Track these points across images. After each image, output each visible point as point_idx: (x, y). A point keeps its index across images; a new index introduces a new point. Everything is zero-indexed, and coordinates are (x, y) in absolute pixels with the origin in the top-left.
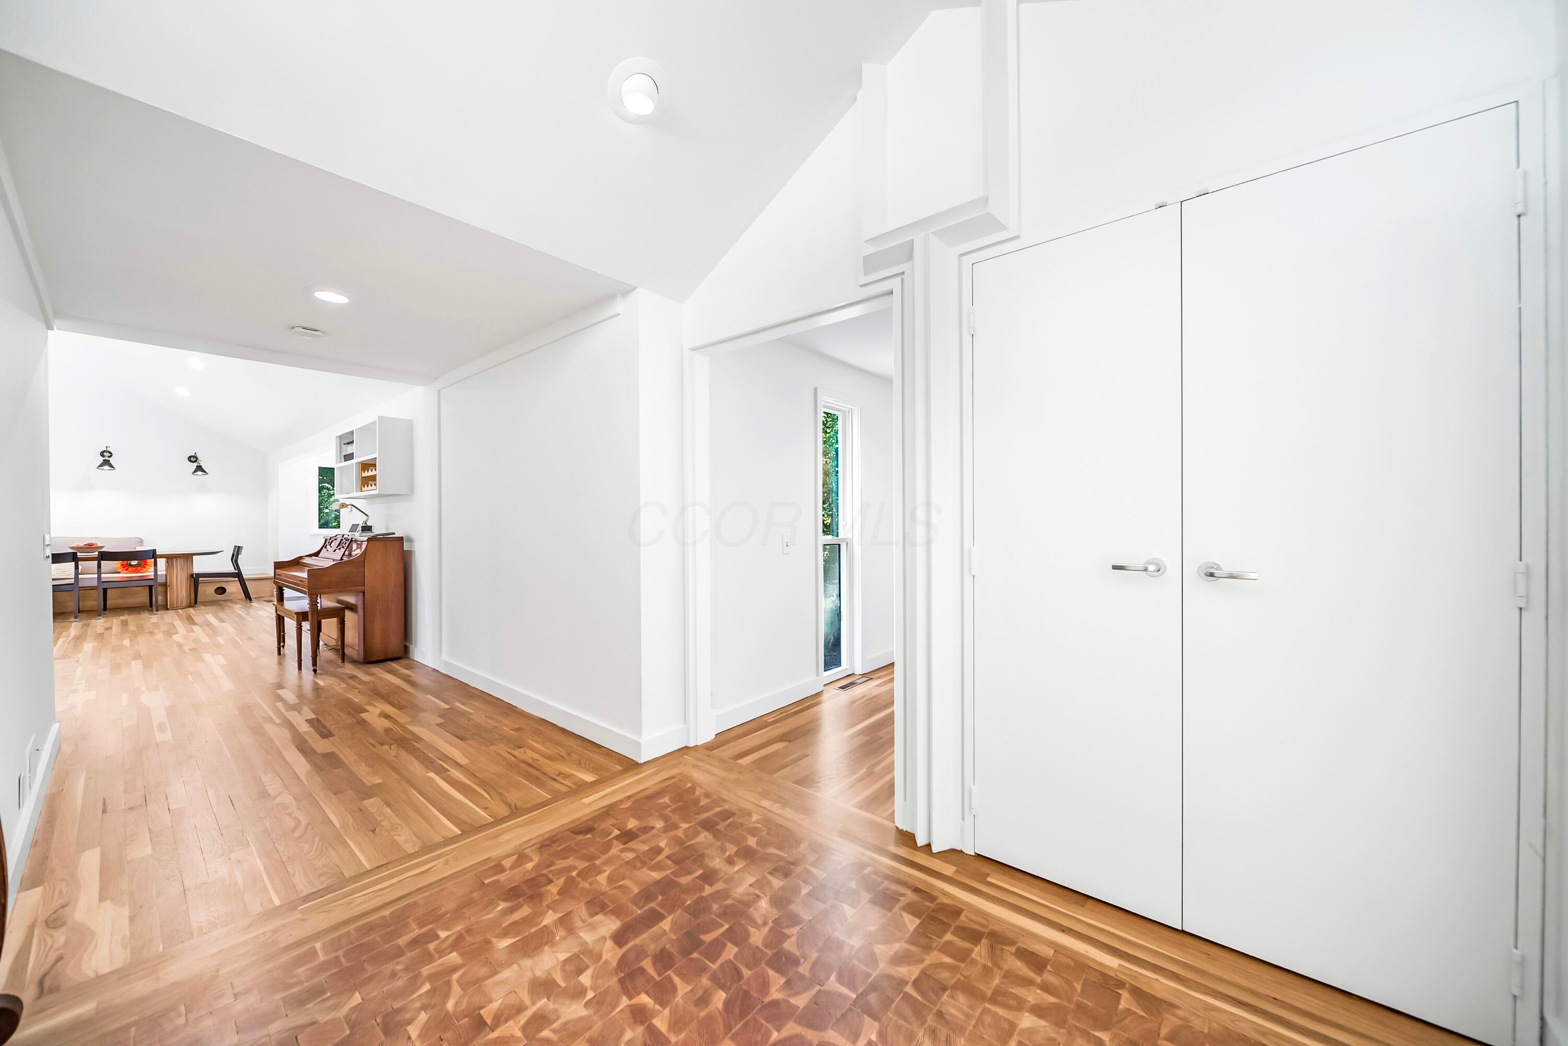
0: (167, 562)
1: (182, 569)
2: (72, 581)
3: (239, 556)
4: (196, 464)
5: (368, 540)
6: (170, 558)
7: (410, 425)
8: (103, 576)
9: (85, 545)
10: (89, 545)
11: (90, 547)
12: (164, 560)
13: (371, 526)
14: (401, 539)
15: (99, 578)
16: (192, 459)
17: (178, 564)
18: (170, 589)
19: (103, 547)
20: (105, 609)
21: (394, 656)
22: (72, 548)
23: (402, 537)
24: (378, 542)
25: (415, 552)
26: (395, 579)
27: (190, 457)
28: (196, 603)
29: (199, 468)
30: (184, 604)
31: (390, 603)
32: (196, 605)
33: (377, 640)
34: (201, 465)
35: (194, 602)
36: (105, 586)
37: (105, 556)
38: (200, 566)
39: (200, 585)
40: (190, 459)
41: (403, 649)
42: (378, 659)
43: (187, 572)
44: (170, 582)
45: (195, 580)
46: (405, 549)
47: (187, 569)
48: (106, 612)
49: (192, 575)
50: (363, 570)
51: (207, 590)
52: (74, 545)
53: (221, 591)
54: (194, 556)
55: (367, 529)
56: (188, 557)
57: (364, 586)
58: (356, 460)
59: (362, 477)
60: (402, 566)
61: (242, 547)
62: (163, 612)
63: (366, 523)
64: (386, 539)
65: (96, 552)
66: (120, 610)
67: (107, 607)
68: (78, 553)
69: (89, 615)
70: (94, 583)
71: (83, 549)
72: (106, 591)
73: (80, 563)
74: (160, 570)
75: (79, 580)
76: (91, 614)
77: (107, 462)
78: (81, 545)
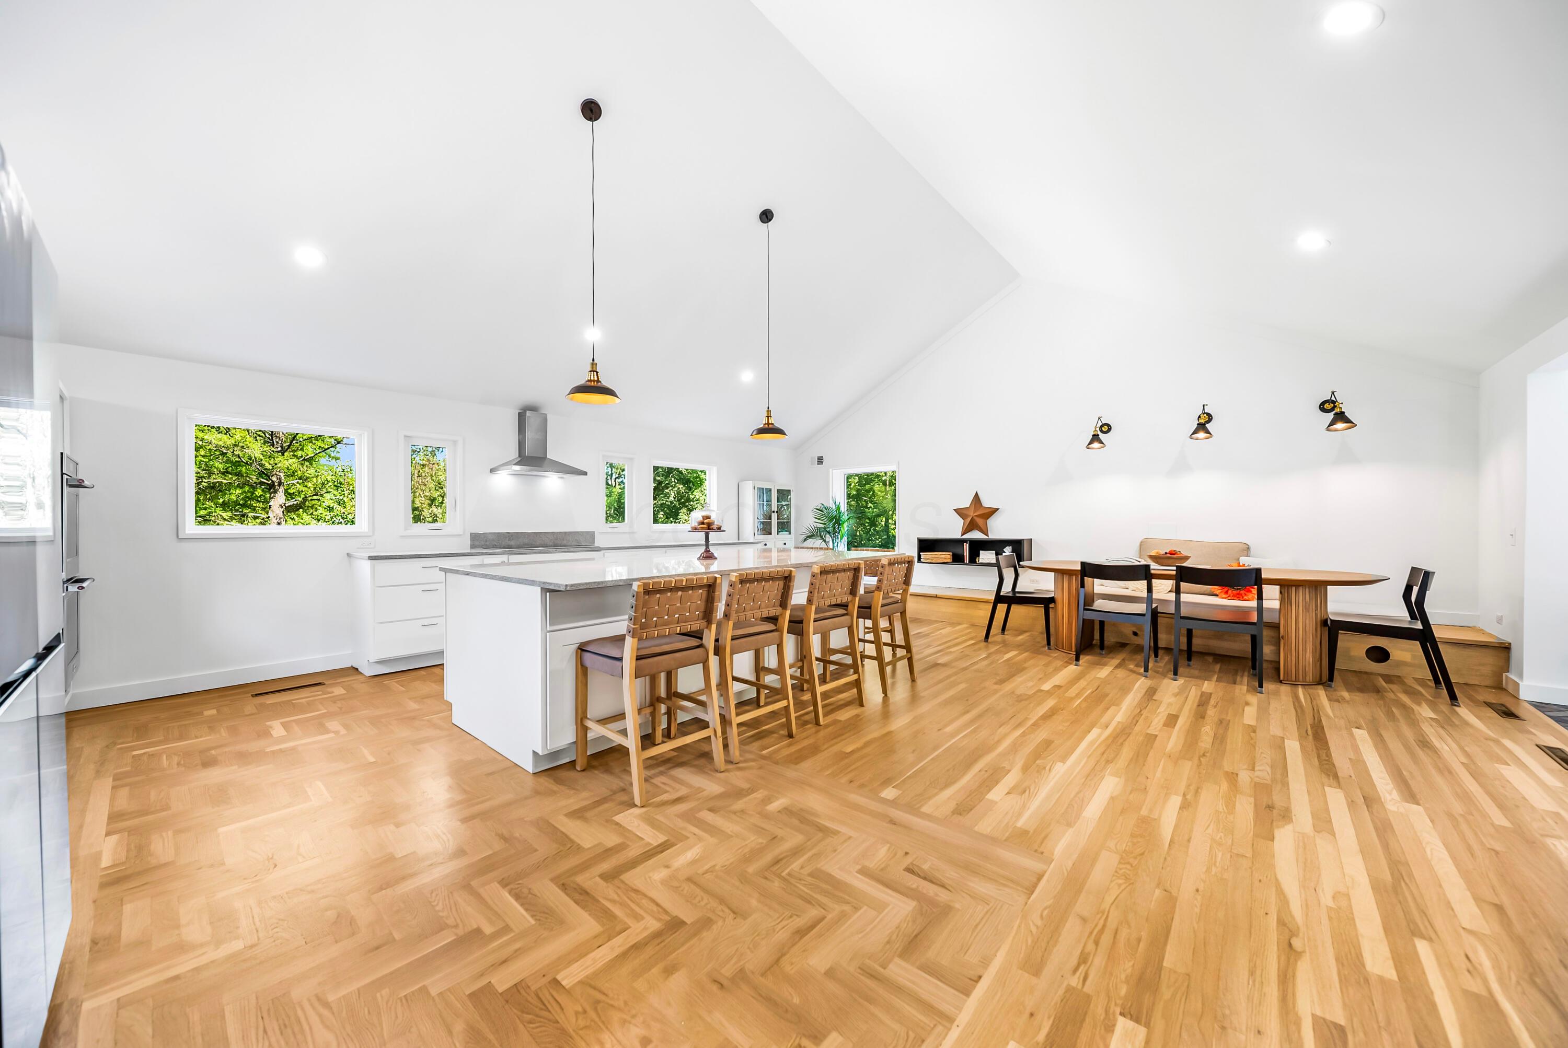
0: (1281, 592)
1: (1307, 609)
2: (1141, 608)
3: (1427, 592)
4: (1334, 413)
6: (1286, 586)
8: (1183, 604)
9: (1166, 553)
10: (1171, 553)
11: (1171, 557)
12: (1274, 589)
15: (1178, 604)
16: (1327, 406)
17: (1300, 597)
18: (1284, 644)
19: (1187, 558)
20: (1190, 654)
22: (1151, 557)
27: (1323, 403)
28: (1331, 679)
29: (1341, 417)
30: (1310, 678)
32: (1331, 684)
34: (1343, 410)
35: (1328, 676)
36: (1191, 620)
37: (1188, 576)
39: (1339, 642)
40: (1323, 407)
43: (1316, 615)
44: (1285, 631)
45: (1331, 632)
47: (1316, 610)
48: (1192, 662)
49: (1324, 622)
51: (1353, 653)
52: (1153, 553)
53: (1379, 655)
54: (1329, 588)
56: (1318, 587)
61: (1434, 573)
62: (1274, 686)
65: (1177, 567)
66: (1210, 659)
67: (1194, 649)
68: (1154, 567)
69: (1165, 660)
70: (1172, 609)
71: (1159, 560)
72: (1190, 633)
73: (1154, 581)
74: (1272, 597)
75: (1154, 606)
76: (1166, 658)
77: (1202, 427)
78: (1162, 552)
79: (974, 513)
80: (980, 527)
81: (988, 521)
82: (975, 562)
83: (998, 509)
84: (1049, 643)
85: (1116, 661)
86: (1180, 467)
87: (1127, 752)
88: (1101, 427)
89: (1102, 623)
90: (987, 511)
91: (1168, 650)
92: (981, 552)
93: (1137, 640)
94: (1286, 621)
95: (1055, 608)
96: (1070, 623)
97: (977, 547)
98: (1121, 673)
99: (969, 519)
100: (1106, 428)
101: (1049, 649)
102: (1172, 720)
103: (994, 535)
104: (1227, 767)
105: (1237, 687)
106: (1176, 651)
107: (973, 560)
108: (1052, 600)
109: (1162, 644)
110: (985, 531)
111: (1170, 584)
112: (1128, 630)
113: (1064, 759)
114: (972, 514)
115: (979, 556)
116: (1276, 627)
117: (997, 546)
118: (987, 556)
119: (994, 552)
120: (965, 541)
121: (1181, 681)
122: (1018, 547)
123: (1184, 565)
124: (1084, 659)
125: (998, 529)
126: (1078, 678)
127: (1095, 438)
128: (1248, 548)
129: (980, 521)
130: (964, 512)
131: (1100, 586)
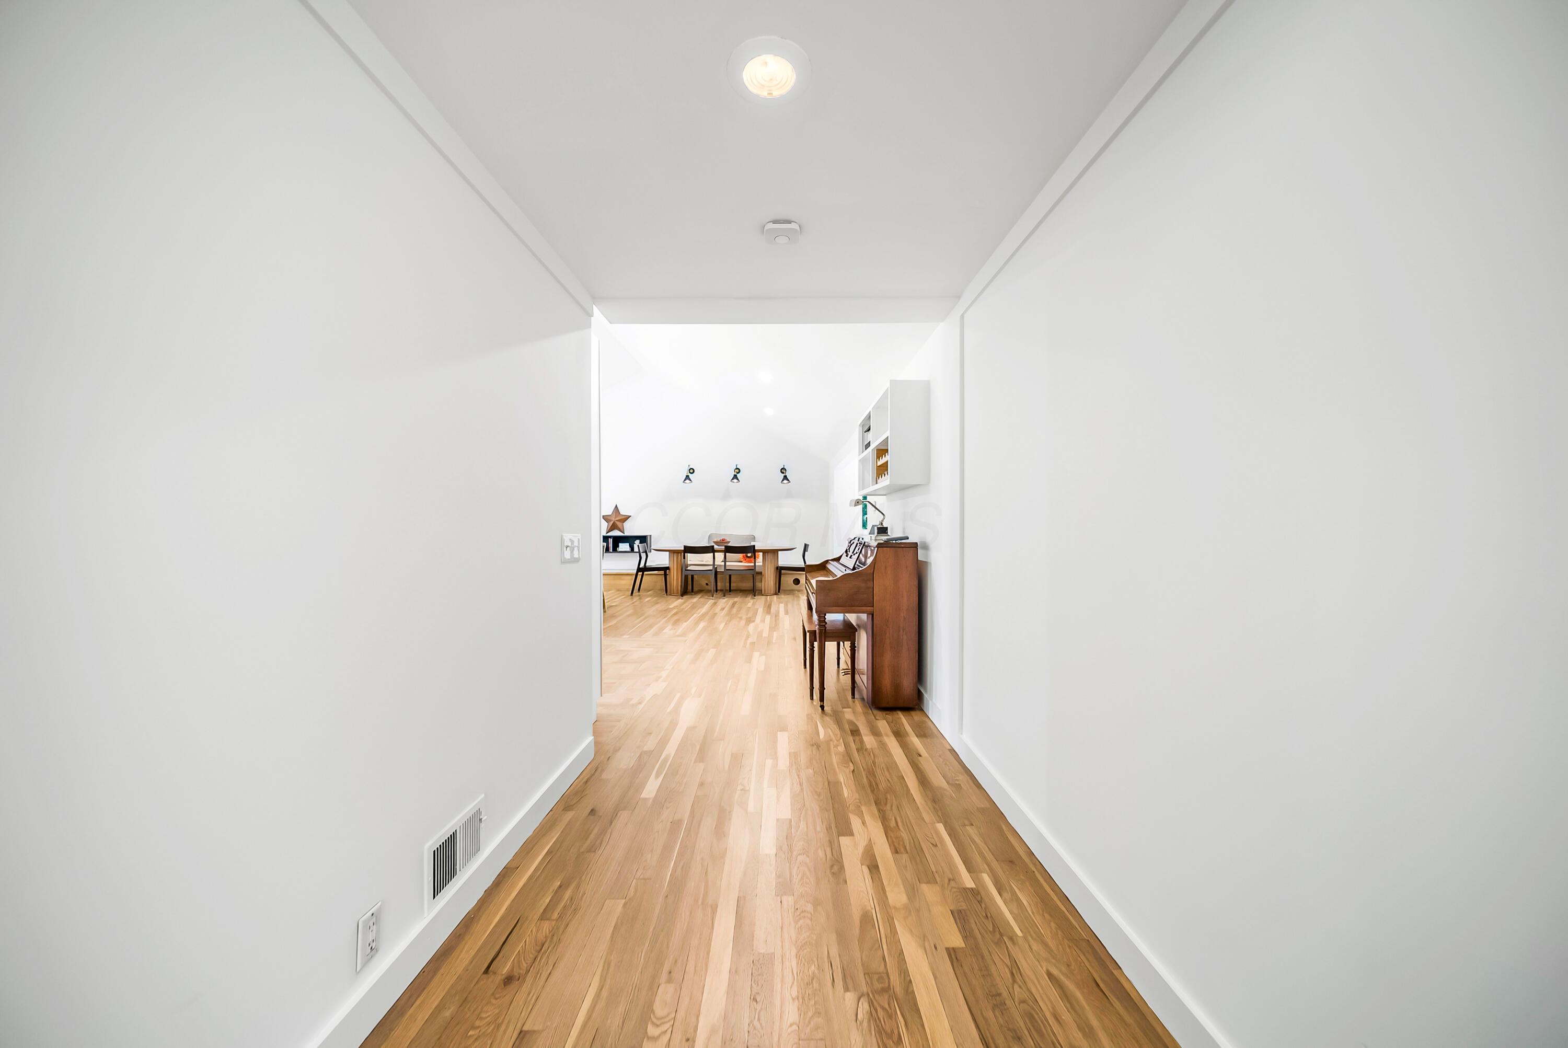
0: (762, 556)
1: (771, 562)
2: (711, 568)
3: (806, 553)
4: (783, 475)
5: (879, 546)
6: (765, 552)
7: (926, 388)
8: (727, 563)
10: (722, 540)
11: (722, 542)
12: (761, 554)
13: (887, 528)
14: (915, 546)
15: (725, 564)
16: (783, 470)
17: (769, 556)
18: (764, 578)
19: (729, 542)
20: (730, 590)
21: (906, 705)
22: (714, 542)
23: (917, 543)
24: (888, 549)
25: (931, 563)
26: (908, 600)
28: (779, 592)
29: (785, 478)
30: (772, 592)
31: (901, 631)
32: (779, 594)
33: (887, 681)
34: (787, 475)
35: (778, 590)
36: (730, 573)
37: (729, 550)
38: (785, 560)
39: (782, 576)
40: (781, 469)
41: (916, 696)
42: (887, 706)
43: (775, 565)
45: (780, 571)
46: (919, 559)
47: (775, 562)
48: (731, 593)
49: (778, 568)
50: (871, 585)
51: (788, 580)
52: (715, 540)
53: (797, 582)
54: (779, 552)
55: (883, 530)
56: (775, 552)
57: (873, 607)
58: (873, 446)
59: (877, 466)
60: (916, 583)
62: (759, 597)
63: (882, 524)
64: (898, 545)
65: (725, 546)
66: (739, 591)
67: (732, 589)
68: (716, 547)
69: (720, 594)
70: (723, 570)
71: (718, 544)
72: (730, 576)
73: (716, 553)
74: (759, 561)
75: (716, 566)
76: (721, 593)
77: (735, 477)
78: (719, 540)
79: (615, 518)
80: (619, 528)
81: (624, 524)
82: (617, 551)
83: (630, 516)
84: (666, 592)
85: (699, 596)
86: (726, 496)
87: (707, 618)
88: (689, 470)
89: (692, 576)
90: (623, 517)
91: (721, 590)
92: (620, 544)
93: (708, 588)
94: (764, 571)
95: (670, 572)
96: (677, 579)
97: (617, 540)
98: (702, 600)
99: (612, 523)
100: (692, 471)
101: (667, 595)
102: (723, 609)
103: (627, 534)
104: (740, 616)
105: (747, 598)
106: (724, 590)
107: (615, 549)
108: (668, 568)
109: (718, 588)
110: (622, 530)
111: (722, 555)
112: (703, 582)
113: (686, 622)
114: (613, 519)
115: (618, 547)
116: (761, 573)
117: (630, 540)
118: (624, 547)
119: (628, 544)
120: (610, 537)
121: (726, 599)
122: (643, 539)
123: (729, 545)
124: (685, 597)
125: (630, 529)
126: (684, 603)
127: (687, 477)
128: (755, 538)
129: (619, 524)
130: (609, 518)
131: (692, 558)
